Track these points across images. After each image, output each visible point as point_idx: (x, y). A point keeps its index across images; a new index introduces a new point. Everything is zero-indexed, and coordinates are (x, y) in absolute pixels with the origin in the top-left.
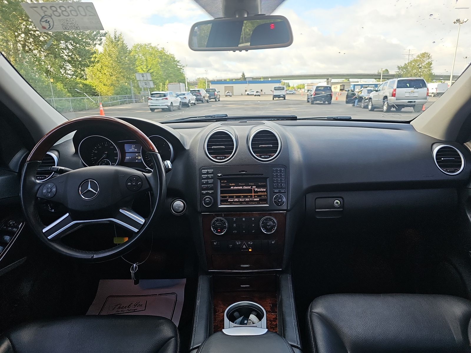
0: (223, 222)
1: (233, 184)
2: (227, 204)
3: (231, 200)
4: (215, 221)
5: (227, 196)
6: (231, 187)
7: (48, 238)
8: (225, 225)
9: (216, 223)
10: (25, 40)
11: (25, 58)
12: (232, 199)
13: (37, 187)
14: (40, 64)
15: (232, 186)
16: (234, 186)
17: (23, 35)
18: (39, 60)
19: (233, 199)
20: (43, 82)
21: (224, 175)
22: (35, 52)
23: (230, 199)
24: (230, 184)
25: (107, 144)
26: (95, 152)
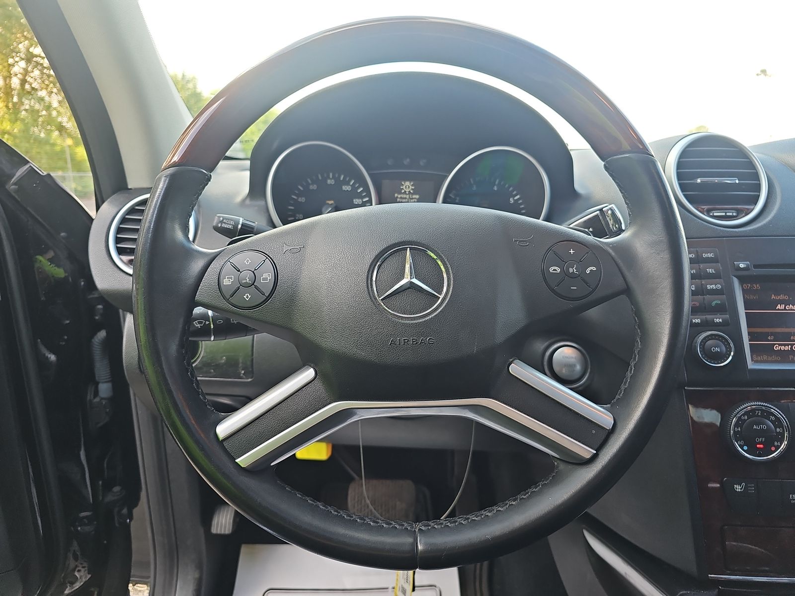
0: (773, 418)
1: (782, 297)
2: (770, 359)
3: (783, 348)
4: (744, 415)
5: (767, 334)
6: (779, 307)
7: (237, 461)
8: (778, 430)
9: (745, 420)
10: (26, 72)
11: (22, 104)
12: (785, 345)
13: (197, 266)
14: (50, 115)
15: (781, 302)
16: (786, 303)
17: (23, 64)
18: (48, 107)
19: (788, 345)
20: (53, 145)
21: (756, 266)
22: (43, 93)
23: (779, 345)
24: (773, 297)
25: (334, 177)
26: (300, 200)
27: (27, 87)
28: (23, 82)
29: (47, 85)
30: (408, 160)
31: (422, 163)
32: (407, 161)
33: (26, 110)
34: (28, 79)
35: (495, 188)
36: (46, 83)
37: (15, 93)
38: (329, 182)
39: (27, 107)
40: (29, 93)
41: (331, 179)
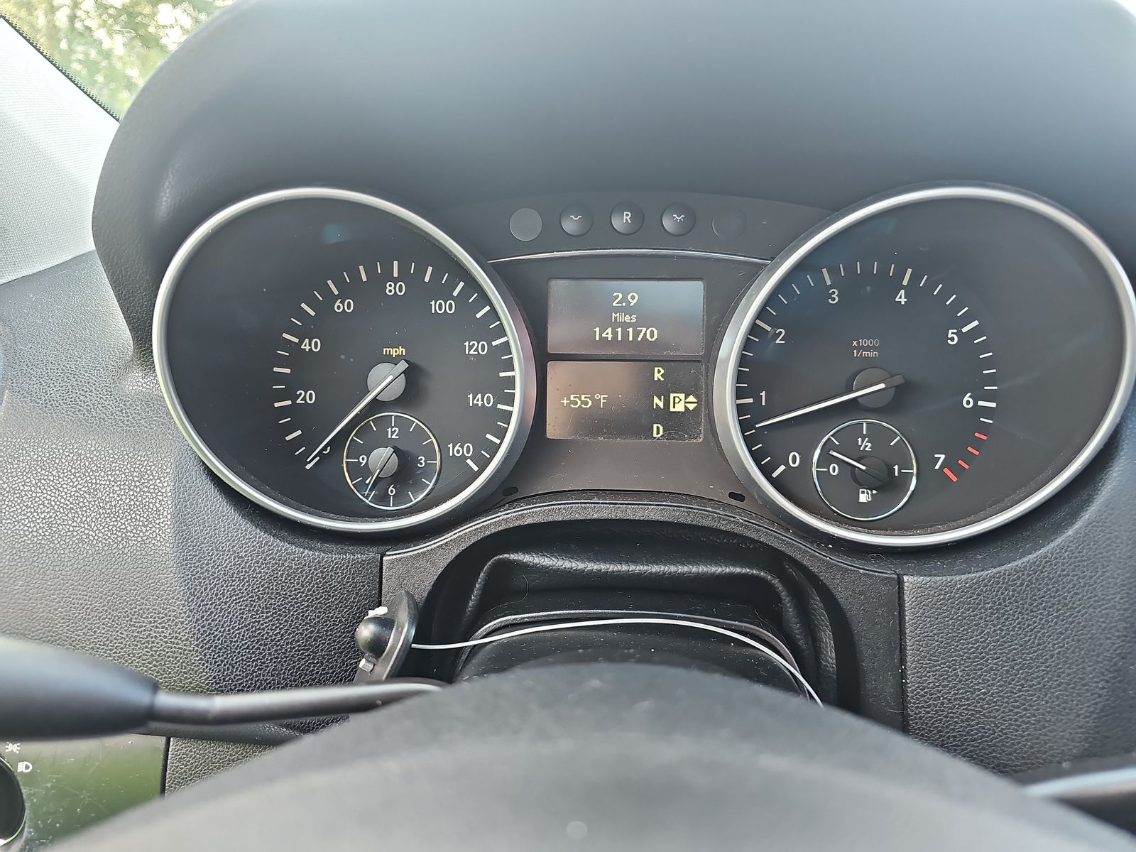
25: (404, 275)
26: (306, 346)
27: (78, 25)
28: (72, 18)
29: (104, 20)
30: (627, 216)
31: (668, 224)
32: (622, 221)
33: (80, 61)
34: (79, 13)
35: (901, 298)
36: (104, 18)
37: (62, 34)
38: (390, 288)
39: (81, 56)
40: (82, 34)
41: (395, 281)
